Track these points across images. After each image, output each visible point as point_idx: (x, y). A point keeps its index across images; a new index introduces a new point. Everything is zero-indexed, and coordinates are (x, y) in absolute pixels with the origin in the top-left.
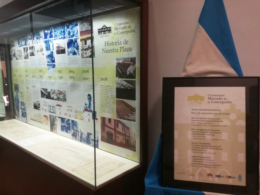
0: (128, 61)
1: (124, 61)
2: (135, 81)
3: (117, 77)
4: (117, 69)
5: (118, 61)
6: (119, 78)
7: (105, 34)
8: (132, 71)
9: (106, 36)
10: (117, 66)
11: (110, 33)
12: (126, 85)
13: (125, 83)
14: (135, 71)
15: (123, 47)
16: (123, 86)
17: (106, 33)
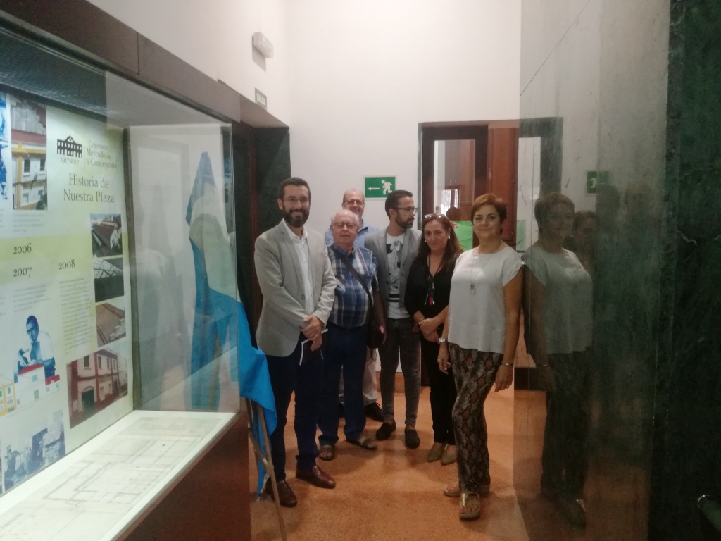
0: (111, 222)
1: (104, 221)
2: (121, 259)
3: (96, 256)
4: (93, 238)
5: (94, 222)
6: (98, 256)
7: (70, 155)
8: (116, 241)
9: (72, 162)
10: (93, 232)
11: (79, 156)
12: (110, 270)
13: (108, 266)
14: (120, 241)
15: (101, 194)
16: (106, 272)
17: (73, 156)
